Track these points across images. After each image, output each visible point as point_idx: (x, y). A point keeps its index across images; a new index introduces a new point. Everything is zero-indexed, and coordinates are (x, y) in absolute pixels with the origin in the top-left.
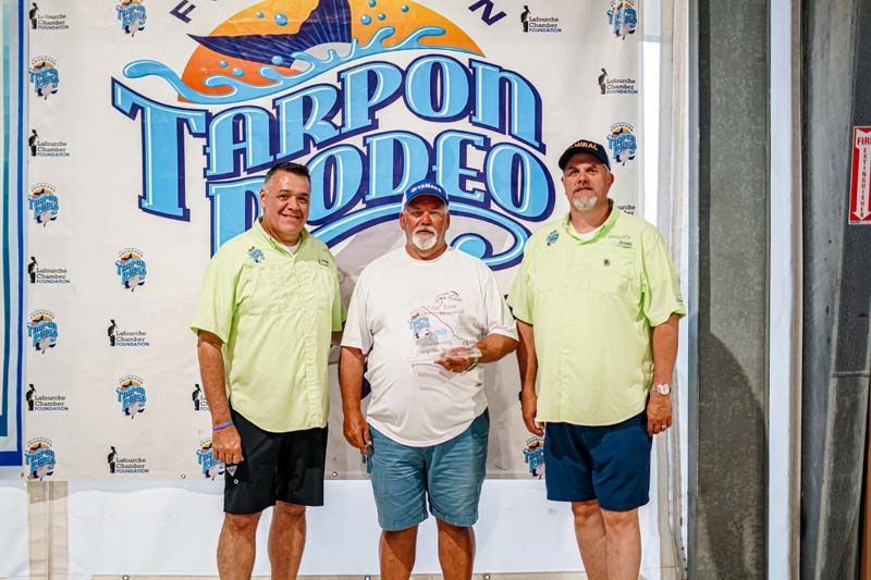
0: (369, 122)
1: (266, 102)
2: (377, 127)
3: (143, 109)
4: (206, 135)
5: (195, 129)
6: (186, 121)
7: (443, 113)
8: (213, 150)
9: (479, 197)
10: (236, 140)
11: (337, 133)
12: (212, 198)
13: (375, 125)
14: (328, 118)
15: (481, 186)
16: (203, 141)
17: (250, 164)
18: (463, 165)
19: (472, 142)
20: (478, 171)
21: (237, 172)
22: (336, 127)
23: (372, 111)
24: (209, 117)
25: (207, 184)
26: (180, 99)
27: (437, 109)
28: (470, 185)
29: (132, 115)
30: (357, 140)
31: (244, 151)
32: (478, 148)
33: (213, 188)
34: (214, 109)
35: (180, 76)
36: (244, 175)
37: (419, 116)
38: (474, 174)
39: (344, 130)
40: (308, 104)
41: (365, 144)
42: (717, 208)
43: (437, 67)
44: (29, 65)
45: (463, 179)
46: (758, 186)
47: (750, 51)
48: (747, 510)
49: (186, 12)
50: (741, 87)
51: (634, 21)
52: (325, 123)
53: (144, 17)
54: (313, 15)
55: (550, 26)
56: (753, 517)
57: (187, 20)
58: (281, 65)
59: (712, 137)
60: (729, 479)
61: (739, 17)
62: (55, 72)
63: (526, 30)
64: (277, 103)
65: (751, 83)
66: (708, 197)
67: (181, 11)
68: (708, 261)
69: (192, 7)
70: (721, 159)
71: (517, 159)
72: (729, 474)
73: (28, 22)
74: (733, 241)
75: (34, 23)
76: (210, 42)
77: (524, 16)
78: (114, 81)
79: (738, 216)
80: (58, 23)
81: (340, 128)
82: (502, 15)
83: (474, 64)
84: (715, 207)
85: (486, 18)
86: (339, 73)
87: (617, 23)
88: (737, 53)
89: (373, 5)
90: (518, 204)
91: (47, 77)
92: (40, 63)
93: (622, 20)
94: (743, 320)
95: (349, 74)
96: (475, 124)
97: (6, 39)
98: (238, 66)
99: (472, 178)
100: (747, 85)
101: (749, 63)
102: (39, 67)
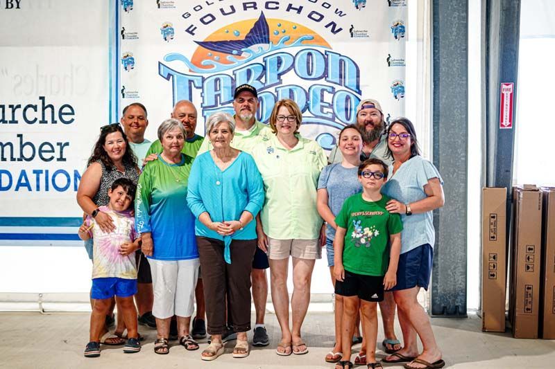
0: (278, 81)
1: (230, 72)
2: (281, 83)
3: (173, 76)
4: (202, 87)
5: (197, 85)
6: (193, 81)
7: (312, 77)
8: (205, 95)
9: (330, 116)
10: (216, 90)
11: (263, 86)
12: (205, 117)
13: (280, 83)
14: (259, 79)
15: (331, 110)
16: (201, 90)
17: (223, 101)
18: (322, 101)
19: (326, 90)
20: (329, 104)
21: (216, 105)
22: (262, 83)
23: (279, 75)
24: (203, 80)
25: (203, 111)
26: (190, 71)
27: (310, 75)
28: (325, 110)
29: (168, 79)
30: (272, 90)
31: (219, 95)
32: (329, 92)
33: (205, 112)
34: (205, 76)
35: (190, 60)
36: (219, 106)
37: (302, 78)
38: (327, 105)
39: (266, 85)
40: (249, 72)
41: (276, 91)
42: (443, 120)
43: (310, 54)
44: (121, 56)
45: (322, 107)
46: (463, 110)
47: (459, 46)
48: (457, 264)
49: (193, 30)
50: (455, 63)
51: (404, 31)
52: (257, 81)
53: (173, 33)
54: (251, 31)
55: (364, 34)
56: (460, 268)
57: (193, 34)
58: (237, 55)
59: (440, 87)
60: (448, 250)
61: (454, 29)
62: (132, 59)
63: (352, 36)
64: (235, 72)
65: (459, 61)
66: (439, 116)
67: (190, 30)
68: (439, 146)
69: (196, 28)
70: (445, 97)
71: (348, 98)
72: (448, 248)
73: (120, 36)
74: (450, 137)
75: (123, 36)
76: (203, 44)
77: (351, 30)
78: (160, 63)
79: (453, 124)
80: (134, 36)
81: (264, 84)
82: (340, 29)
83: (327, 53)
84: (442, 120)
85: (333, 31)
86: (264, 58)
87: (395, 33)
88: (453, 46)
89: (280, 25)
90: (348, 119)
91: (129, 61)
92: (126, 55)
93: (398, 30)
94: (455, 174)
95: (268, 58)
96: (328, 81)
97: (110, 44)
98: (217, 55)
99: (326, 107)
100: (458, 62)
101: (459, 52)
102: (125, 57)
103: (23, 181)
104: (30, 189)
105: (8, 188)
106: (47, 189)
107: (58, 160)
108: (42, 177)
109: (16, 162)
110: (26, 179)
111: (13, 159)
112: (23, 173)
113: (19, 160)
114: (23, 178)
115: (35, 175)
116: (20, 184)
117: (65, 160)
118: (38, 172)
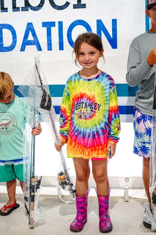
103: (30, 38)
104: (40, 49)
105: (11, 48)
106: (61, 48)
107: (75, 7)
108: (55, 31)
109: (21, 13)
110: (34, 35)
111: (15, 8)
112: (30, 28)
113: (24, 9)
114: (30, 34)
115: (45, 28)
116: (26, 43)
117: (84, 6)
118: (48, 25)
